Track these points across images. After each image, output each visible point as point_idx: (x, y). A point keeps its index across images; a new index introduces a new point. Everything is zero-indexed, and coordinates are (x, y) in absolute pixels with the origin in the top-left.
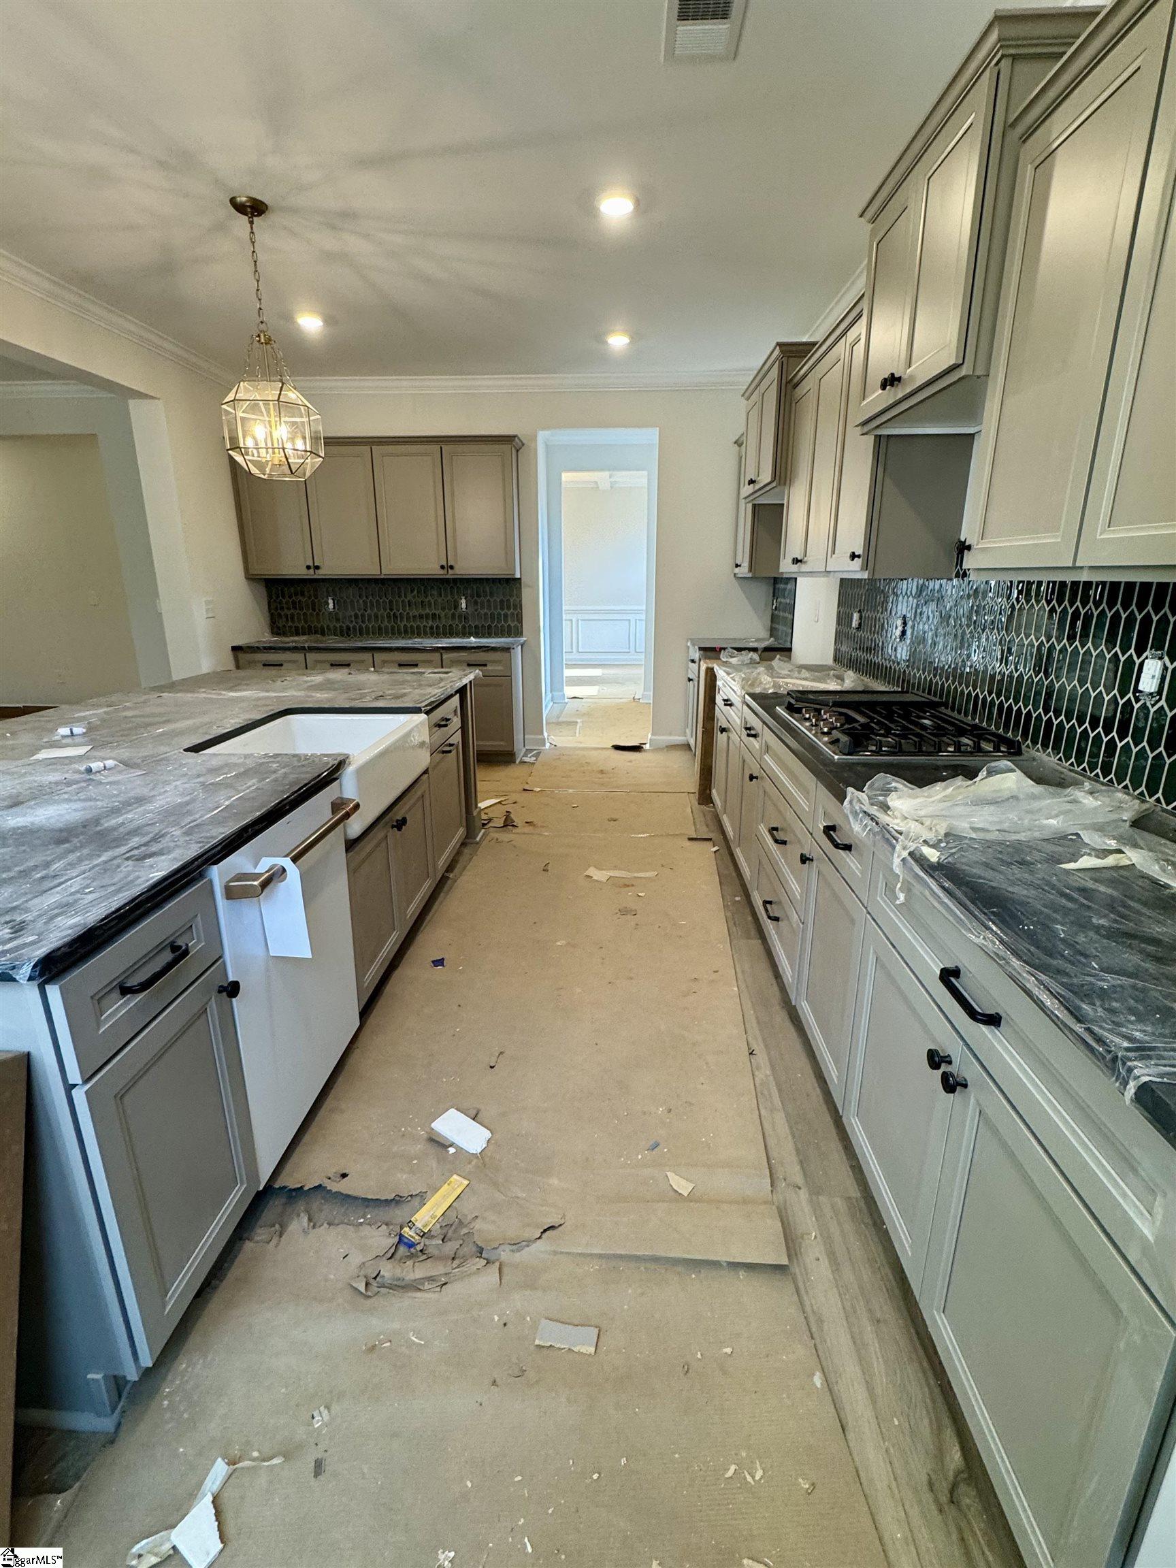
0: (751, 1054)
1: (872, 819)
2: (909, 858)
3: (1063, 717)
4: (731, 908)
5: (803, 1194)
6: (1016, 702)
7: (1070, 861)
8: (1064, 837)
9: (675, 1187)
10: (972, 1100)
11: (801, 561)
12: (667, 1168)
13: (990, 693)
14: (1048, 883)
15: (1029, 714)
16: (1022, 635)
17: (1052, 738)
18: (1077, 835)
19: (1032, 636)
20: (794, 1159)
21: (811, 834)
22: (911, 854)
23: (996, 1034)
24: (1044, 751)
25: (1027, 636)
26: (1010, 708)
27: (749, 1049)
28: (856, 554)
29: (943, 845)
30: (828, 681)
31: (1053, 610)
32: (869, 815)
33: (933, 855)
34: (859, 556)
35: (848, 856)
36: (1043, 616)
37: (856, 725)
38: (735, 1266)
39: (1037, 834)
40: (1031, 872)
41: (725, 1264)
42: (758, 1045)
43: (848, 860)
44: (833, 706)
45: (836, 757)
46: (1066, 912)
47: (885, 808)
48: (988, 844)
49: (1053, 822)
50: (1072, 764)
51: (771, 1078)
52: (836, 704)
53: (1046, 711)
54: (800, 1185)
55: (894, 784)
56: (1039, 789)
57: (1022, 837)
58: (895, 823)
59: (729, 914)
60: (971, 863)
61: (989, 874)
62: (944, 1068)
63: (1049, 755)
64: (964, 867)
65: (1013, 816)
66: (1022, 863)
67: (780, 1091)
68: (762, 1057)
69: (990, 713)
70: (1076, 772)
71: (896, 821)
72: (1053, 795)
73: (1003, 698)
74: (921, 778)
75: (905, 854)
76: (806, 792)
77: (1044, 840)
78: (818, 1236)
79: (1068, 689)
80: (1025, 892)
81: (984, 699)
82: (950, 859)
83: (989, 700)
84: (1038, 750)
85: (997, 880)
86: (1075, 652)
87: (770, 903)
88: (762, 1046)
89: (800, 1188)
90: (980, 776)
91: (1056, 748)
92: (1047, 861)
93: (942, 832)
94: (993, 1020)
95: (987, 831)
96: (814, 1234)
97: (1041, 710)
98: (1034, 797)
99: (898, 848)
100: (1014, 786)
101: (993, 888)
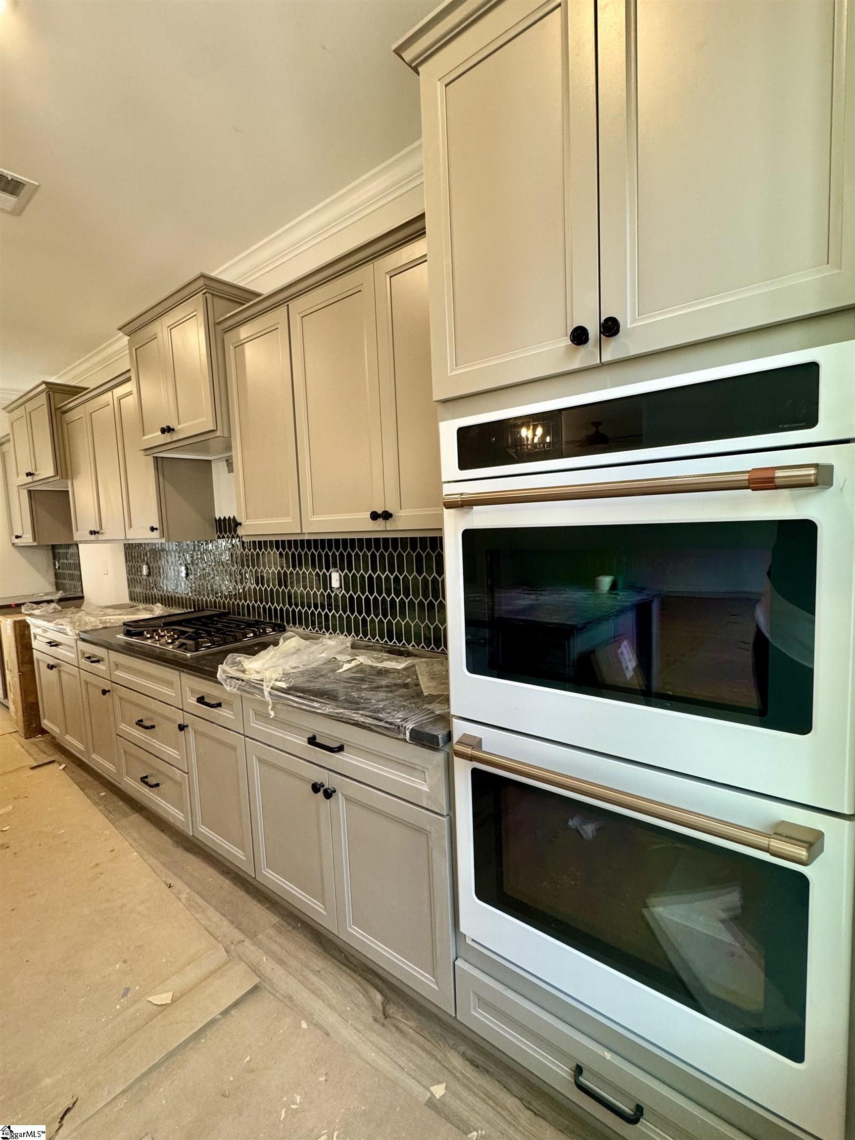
0: (170, 887)
1: (238, 679)
2: (272, 691)
3: (300, 607)
4: (100, 803)
5: (247, 943)
6: (273, 604)
7: (339, 669)
8: (330, 661)
9: (159, 1004)
10: (340, 795)
11: (98, 533)
12: (146, 997)
13: (256, 602)
14: (337, 680)
15: (281, 609)
16: (267, 568)
17: (298, 619)
18: (335, 658)
19: (273, 568)
20: (232, 928)
21: (182, 710)
22: (272, 688)
23: (345, 755)
24: (295, 627)
25: (270, 568)
26: (270, 608)
27: (167, 885)
28: (155, 527)
29: (284, 679)
30: (139, 613)
31: (281, 554)
32: (235, 678)
33: (283, 685)
34: (156, 529)
35: (220, 710)
36: (277, 557)
37: (190, 633)
38: (226, 1012)
39: (319, 663)
40: (329, 678)
41: (220, 1017)
42: (172, 879)
43: (221, 712)
44: (164, 626)
45: (189, 655)
46: (352, 688)
47: (244, 672)
48: (303, 673)
49: (323, 655)
50: (310, 630)
51: (193, 893)
52: (166, 624)
53: (290, 605)
54: (242, 940)
55: (238, 659)
56: (307, 643)
57: (314, 665)
58: (254, 677)
59: (102, 807)
60: (300, 682)
61: (312, 684)
62: (322, 790)
63: (297, 628)
64: (300, 685)
65: (305, 657)
66: (322, 676)
67: (202, 897)
68: (178, 884)
69: (258, 612)
70: (314, 633)
71: (253, 676)
72: (316, 644)
73: (264, 603)
74: (252, 651)
75: (269, 689)
76: (170, 684)
77: (323, 664)
78: (267, 957)
79: (299, 592)
80: (332, 686)
81: (253, 606)
82: (291, 684)
83: (256, 606)
84: (291, 627)
85: (317, 685)
86: (298, 573)
87: (146, 777)
88: (175, 878)
89: (243, 941)
90: (280, 644)
91: (300, 624)
92: (331, 672)
93: (281, 672)
94: (341, 749)
95: (298, 667)
96: (264, 958)
97: (287, 606)
98: (307, 647)
99: (264, 688)
100: (296, 645)
101: (318, 689)
